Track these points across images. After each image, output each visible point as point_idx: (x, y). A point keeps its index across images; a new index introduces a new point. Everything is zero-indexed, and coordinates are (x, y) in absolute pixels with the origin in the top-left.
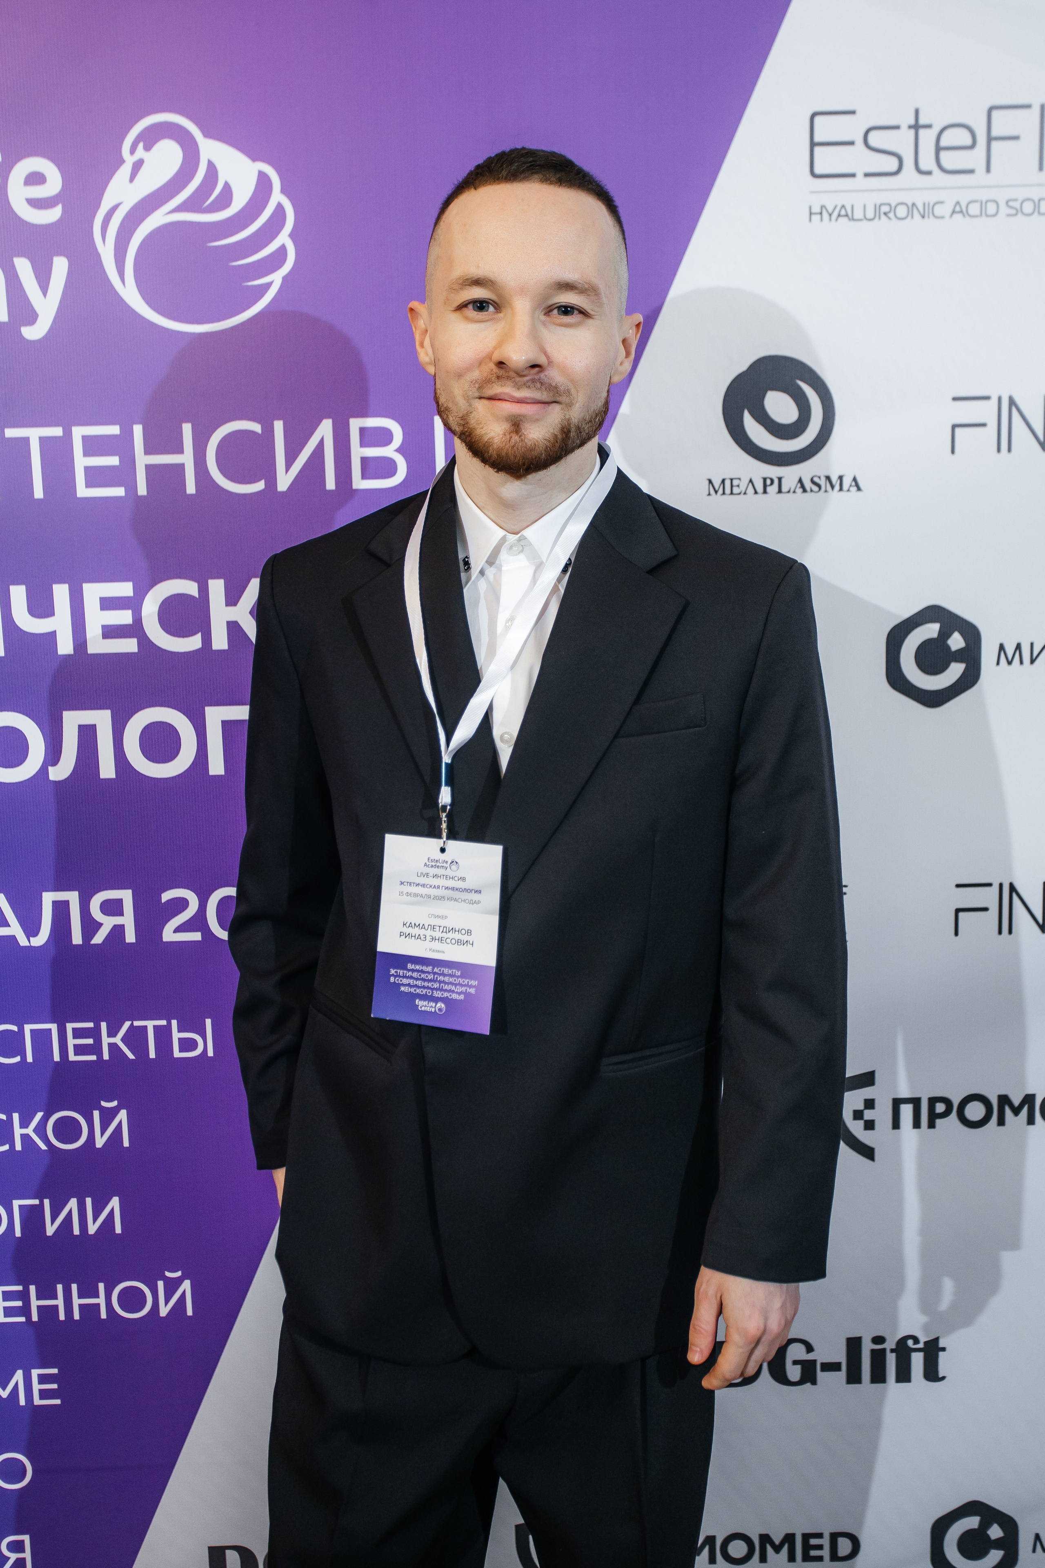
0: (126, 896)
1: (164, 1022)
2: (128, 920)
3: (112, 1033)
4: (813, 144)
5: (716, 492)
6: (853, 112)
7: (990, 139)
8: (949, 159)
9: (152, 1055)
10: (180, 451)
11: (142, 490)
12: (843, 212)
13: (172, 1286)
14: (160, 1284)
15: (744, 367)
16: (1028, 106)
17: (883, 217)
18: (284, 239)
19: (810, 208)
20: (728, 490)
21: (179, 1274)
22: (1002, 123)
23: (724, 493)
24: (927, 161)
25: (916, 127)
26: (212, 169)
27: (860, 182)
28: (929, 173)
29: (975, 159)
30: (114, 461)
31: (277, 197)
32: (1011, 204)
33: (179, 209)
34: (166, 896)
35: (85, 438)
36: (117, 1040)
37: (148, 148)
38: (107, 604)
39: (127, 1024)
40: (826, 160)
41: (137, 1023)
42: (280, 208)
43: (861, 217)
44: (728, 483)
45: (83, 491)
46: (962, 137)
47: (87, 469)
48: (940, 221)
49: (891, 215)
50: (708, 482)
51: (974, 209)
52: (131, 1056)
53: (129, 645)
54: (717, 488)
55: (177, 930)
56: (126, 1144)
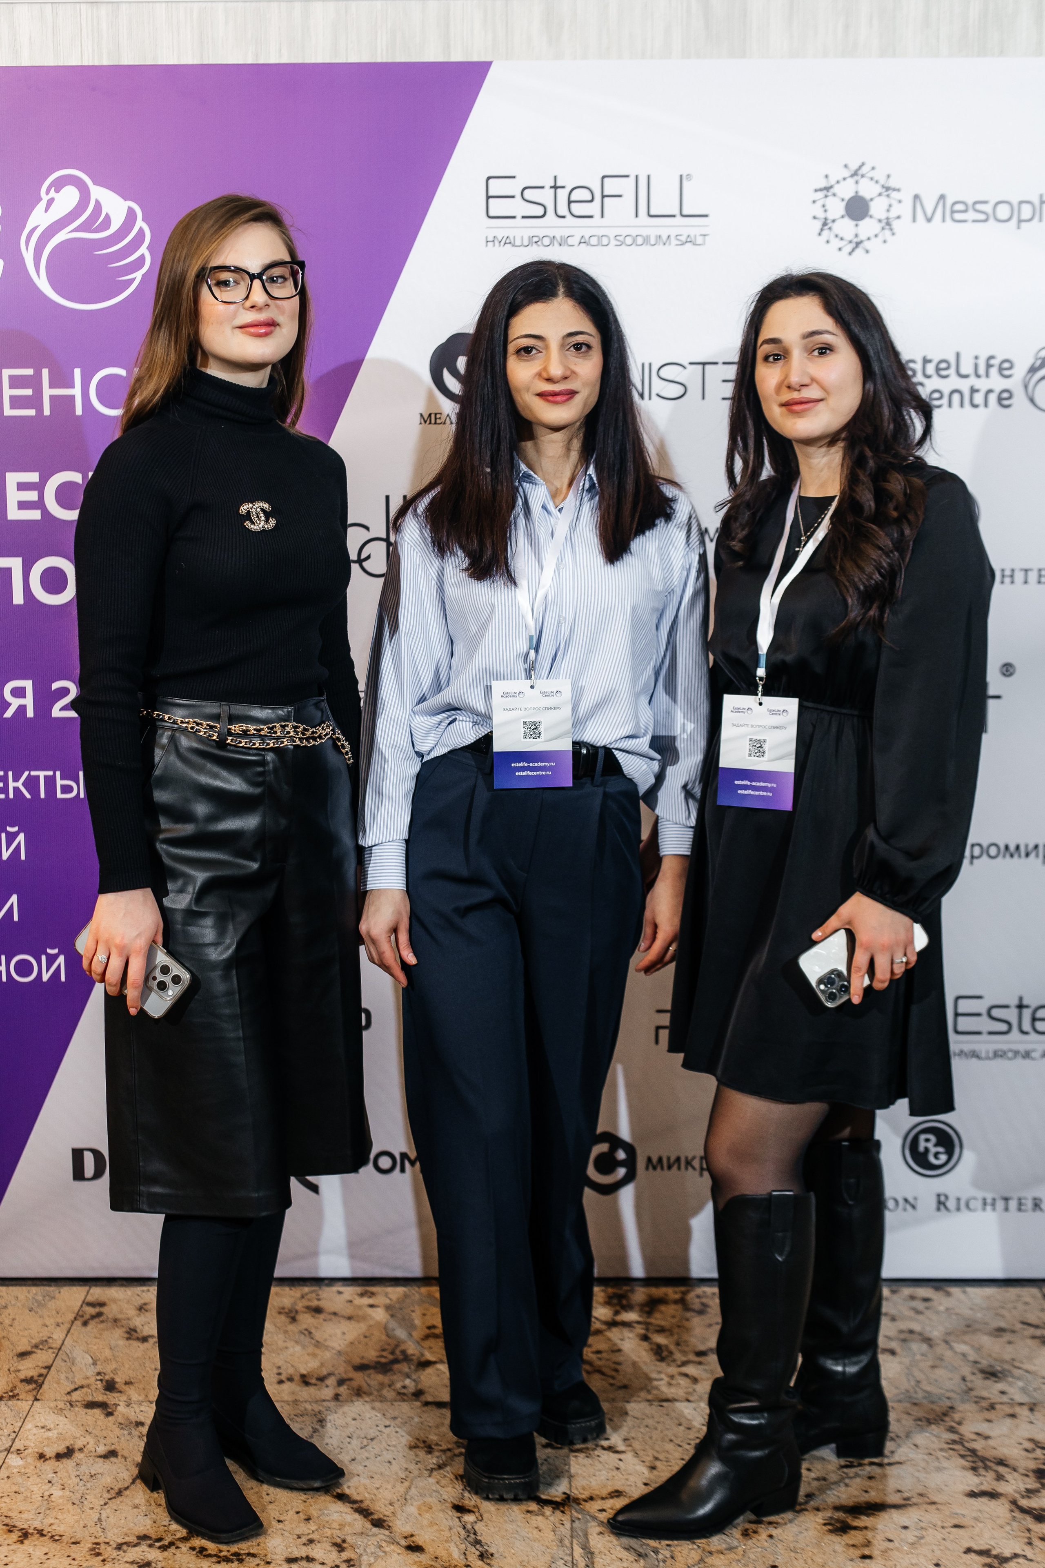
0: (28, 684)
1: (50, 773)
2: (29, 701)
3: (16, 779)
4: (488, 197)
5: (425, 422)
6: (514, 177)
7: (603, 197)
8: (577, 209)
9: (42, 795)
10: (73, 387)
11: (47, 412)
12: (508, 241)
13: (51, 959)
14: (44, 958)
15: (443, 340)
16: (627, 176)
17: (534, 245)
18: (143, 250)
19: (487, 237)
20: (433, 421)
21: (56, 951)
22: (611, 187)
23: (430, 423)
24: (563, 209)
25: (555, 187)
26: (98, 205)
27: (519, 221)
28: (564, 217)
29: (593, 208)
30: (29, 392)
31: (140, 223)
32: (617, 238)
33: (75, 230)
34: (55, 686)
35: (11, 378)
36: (19, 784)
37: (57, 191)
38: (22, 487)
39: (26, 774)
40: (497, 208)
41: (33, 773)
42: (141, 230)
43: (520, 244)
44: (433, 416)
45: (8, 412)
46: (584, 195)
47: (11, 397)
48: (571, 248)
49: (539, 243)
50: (419, 416)
51: (594, 241)
52: (28, 796)
53: (35, 515)
54: (426, 419)
55: (62, 709)
56: (23, 857)
